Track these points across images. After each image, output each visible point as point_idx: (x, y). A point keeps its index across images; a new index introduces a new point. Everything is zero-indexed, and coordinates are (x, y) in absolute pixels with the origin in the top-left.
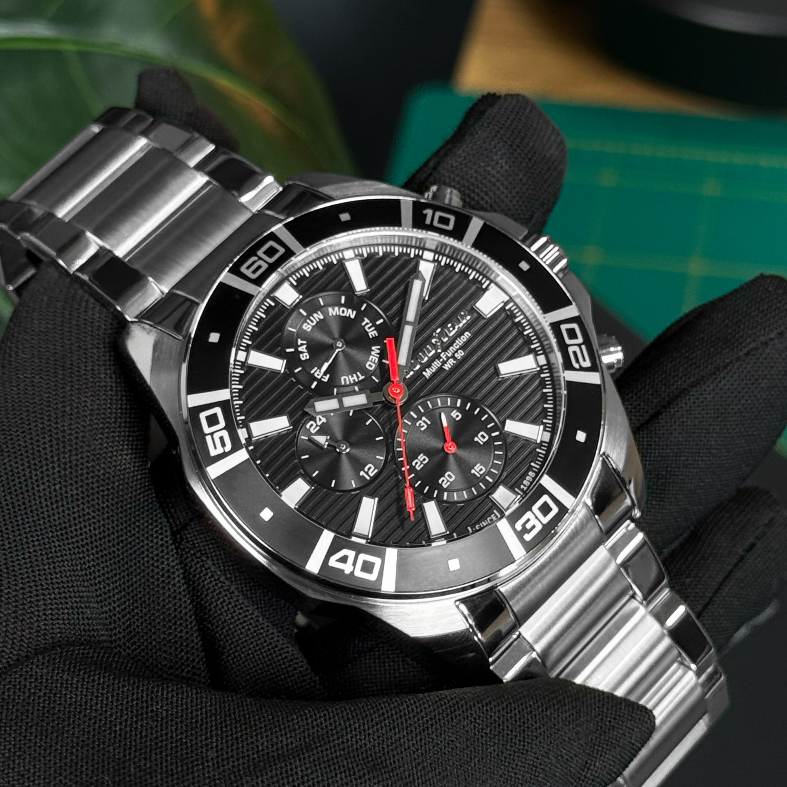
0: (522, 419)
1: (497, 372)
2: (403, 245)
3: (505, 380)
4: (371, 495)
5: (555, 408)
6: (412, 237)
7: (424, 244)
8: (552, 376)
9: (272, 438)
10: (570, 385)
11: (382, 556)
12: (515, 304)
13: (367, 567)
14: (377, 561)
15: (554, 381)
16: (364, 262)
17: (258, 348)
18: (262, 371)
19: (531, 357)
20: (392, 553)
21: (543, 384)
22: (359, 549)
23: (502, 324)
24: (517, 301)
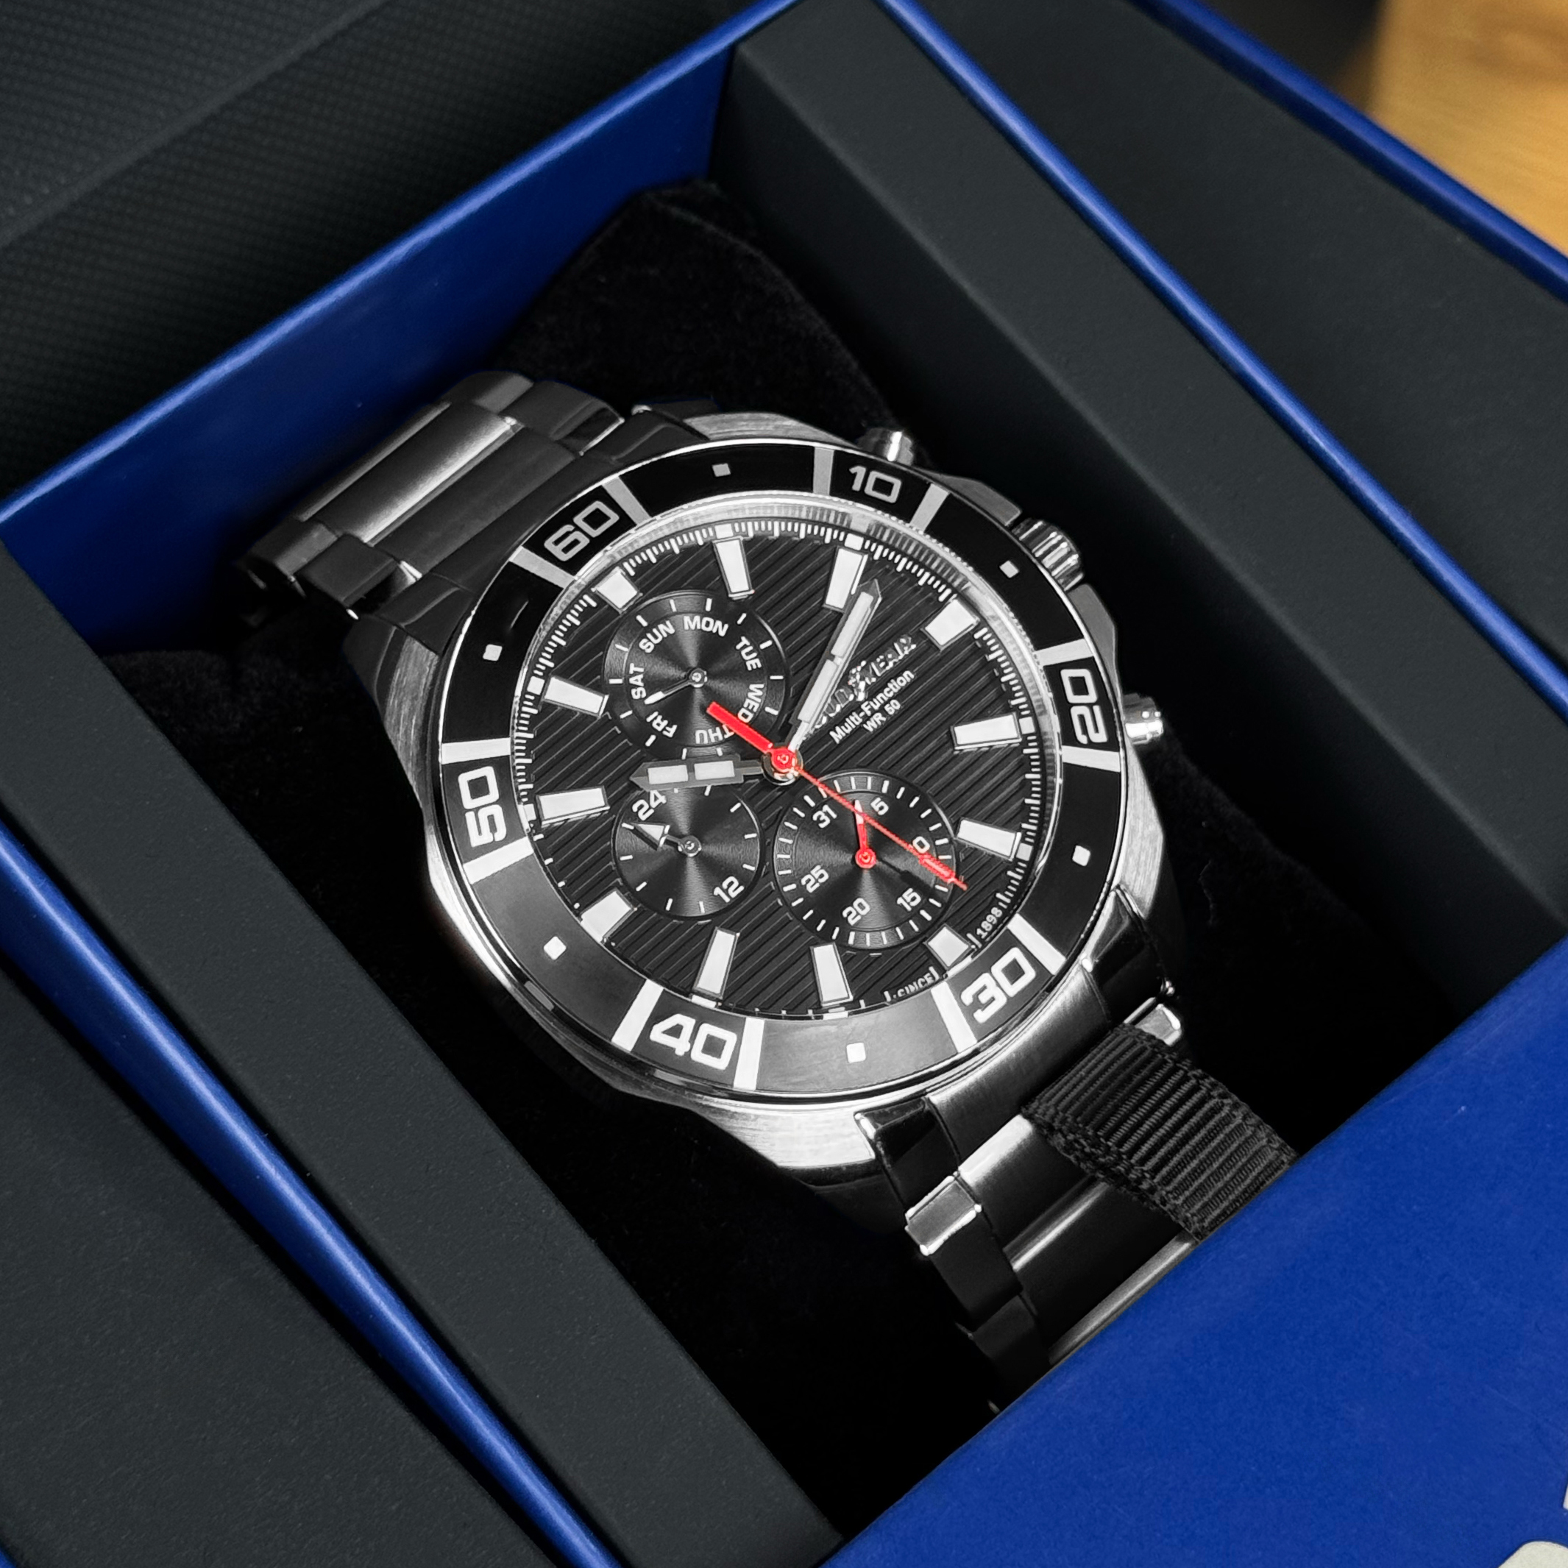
0: (987, 820)
1: (951, 739)
2: (814, 523)
3: (964, 754)
4: (730, 928)
5: (1043, 806)
6: (830, 511)
7: (849, 524)
8: (1042, 753)
9: (575, 822)
10: (1069, 769)
11: (739, 1029)
12: (991, 630)
13: (713, 1047)
14: (729, 1037)
15: (1046, 763)
16: (748, 545)
17: (564, 674)
18: (567, 712)
19: (1009, 720)
20: (755, 1027)
21: (1025, 765)
22: (702, 1016)
23: (964, 663)
24: (994, 625)
